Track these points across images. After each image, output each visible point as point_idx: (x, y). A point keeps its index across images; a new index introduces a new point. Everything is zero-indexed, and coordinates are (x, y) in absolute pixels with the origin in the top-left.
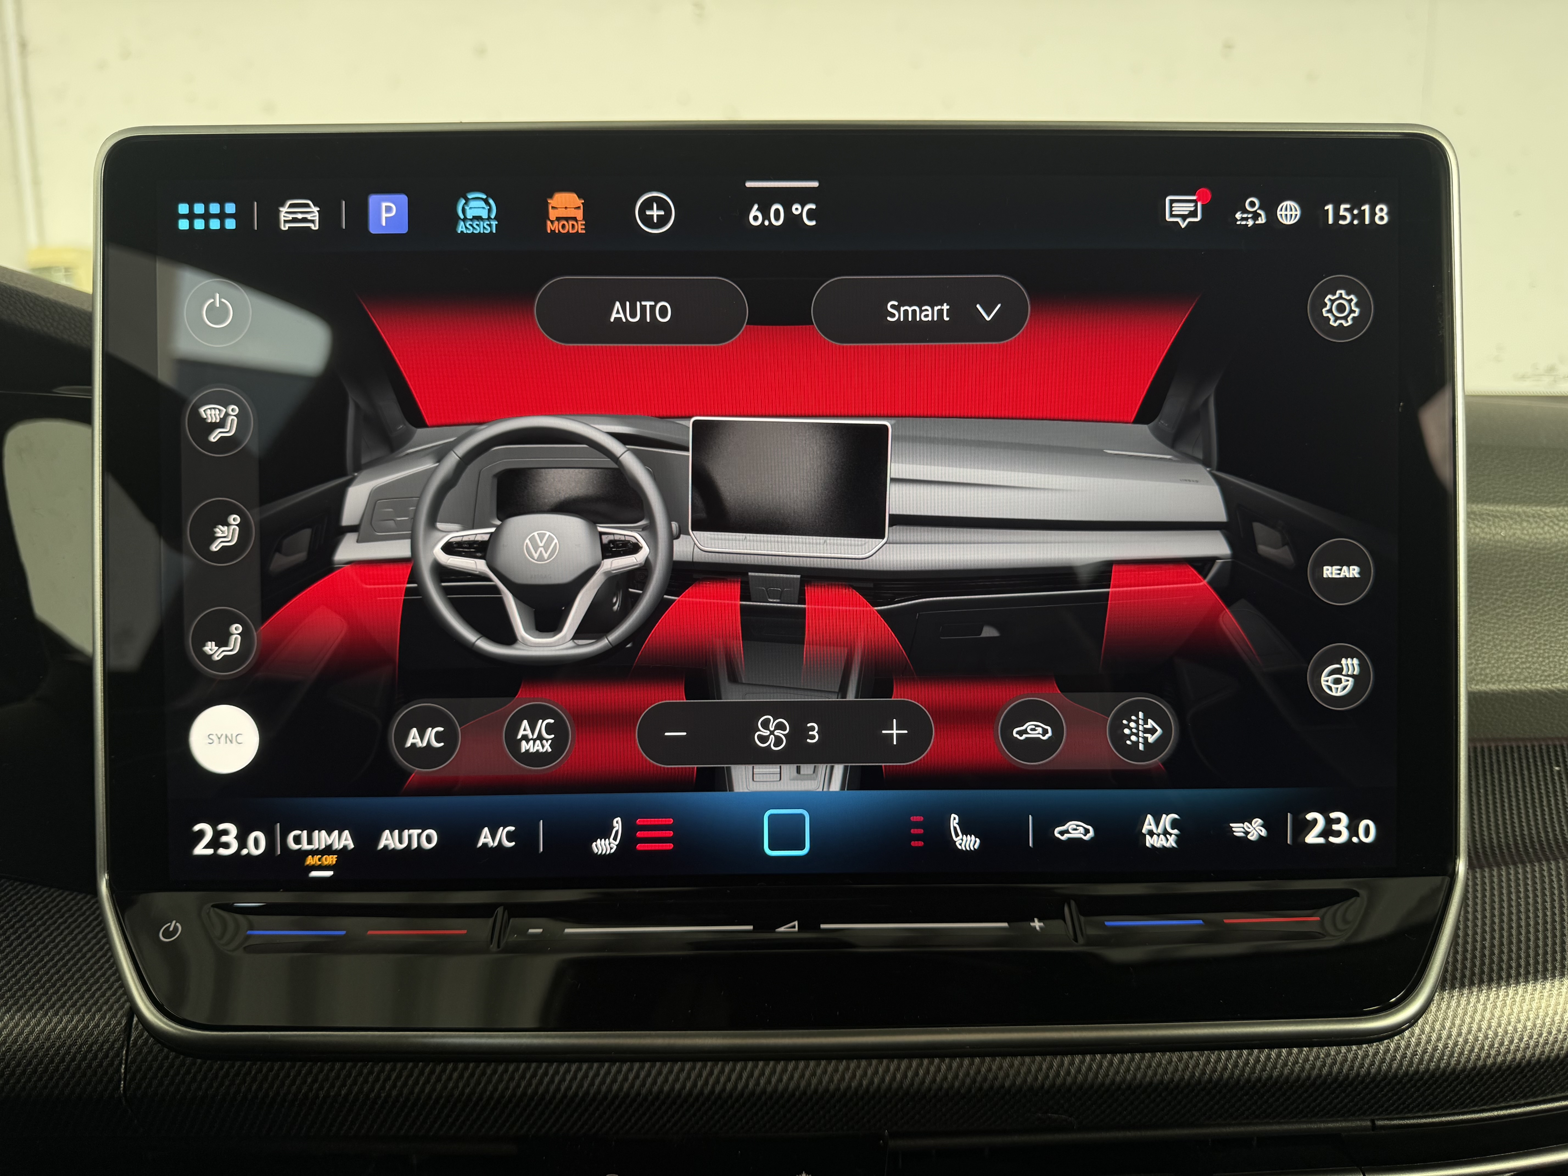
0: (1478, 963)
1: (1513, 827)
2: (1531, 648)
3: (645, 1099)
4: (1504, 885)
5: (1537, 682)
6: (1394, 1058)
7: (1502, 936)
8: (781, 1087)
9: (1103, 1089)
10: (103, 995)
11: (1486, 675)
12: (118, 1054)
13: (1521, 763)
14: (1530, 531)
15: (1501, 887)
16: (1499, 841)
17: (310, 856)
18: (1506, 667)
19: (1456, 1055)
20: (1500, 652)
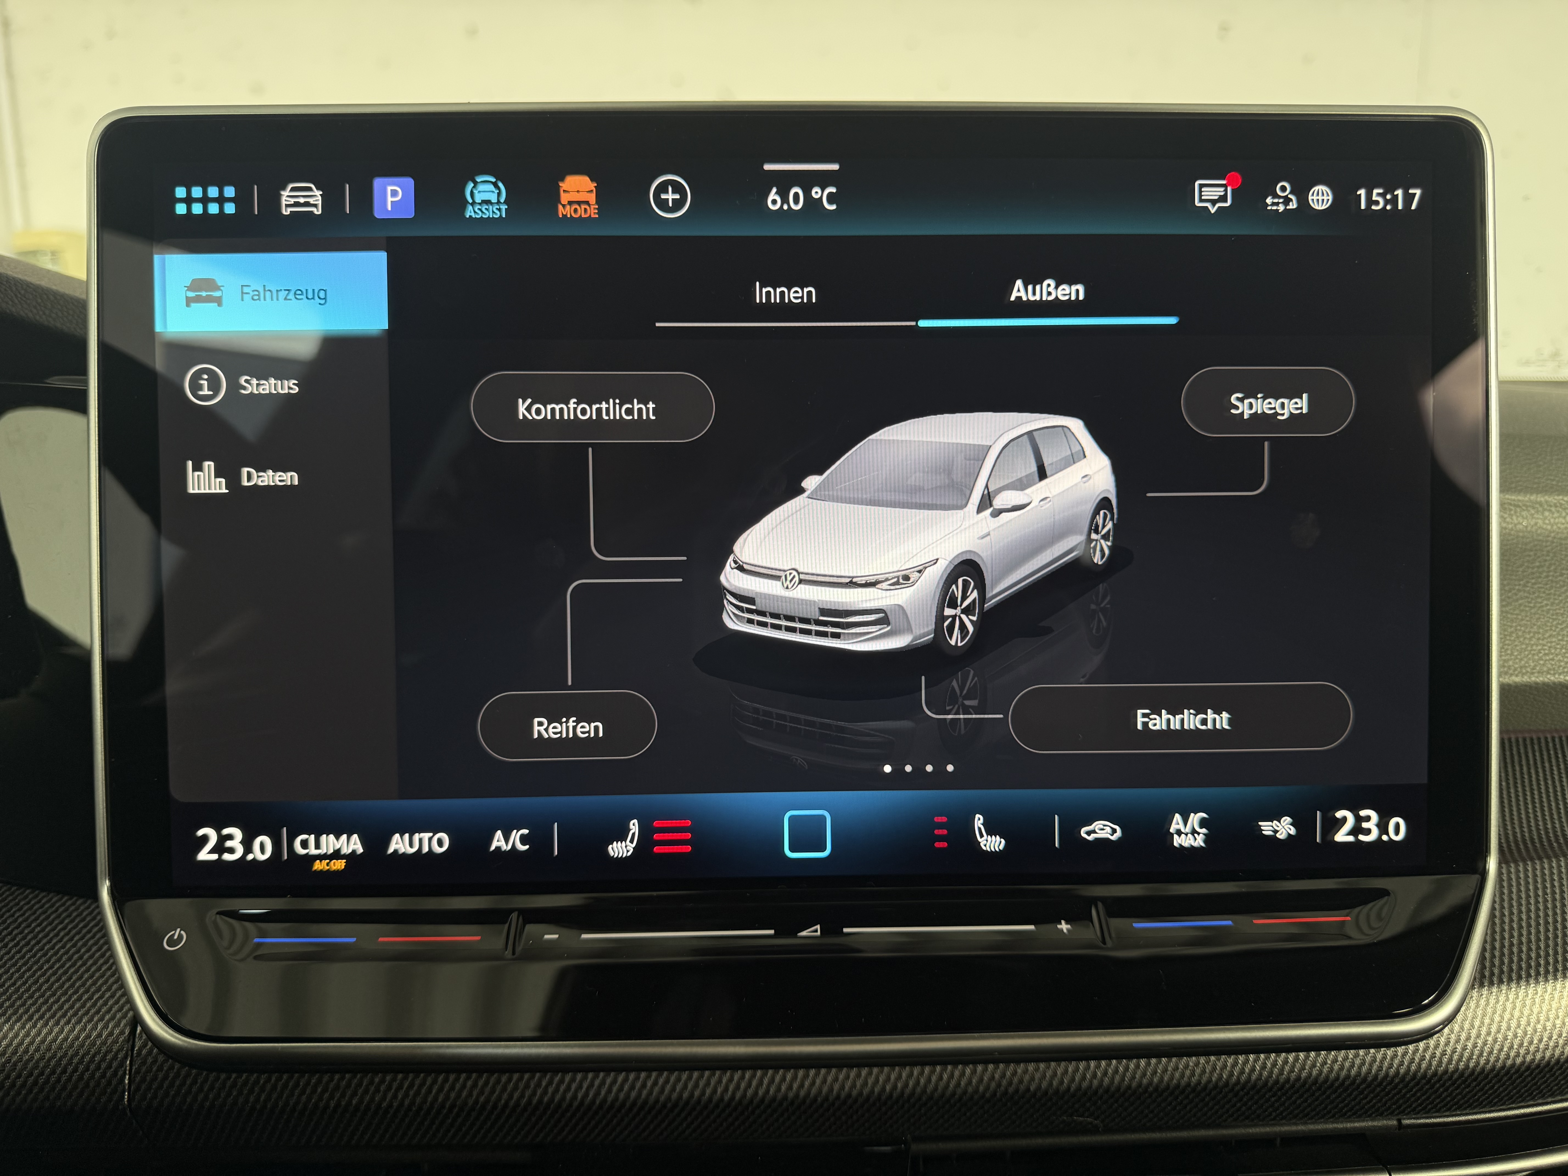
0: (1506, 961)
1: (1536, 820)
2: (1554, 640)
3: (664, 1106)
4: (1530, 880)
5: (1560, 674)
6: (1423, 1058)
7: (1529, 933)
8: (802, 1093)
9: (1130, 1092)
10: (105, 1003)
11: (1509, 668)
12: (122, 1064)
13: (1541, 755)
14: (1552, 520)
15: (1527, 883)
16: (1523, 836)
17: (318, 861)
18: (1529, 659)
19: (1485, 1054)
20: (1523, 644)
